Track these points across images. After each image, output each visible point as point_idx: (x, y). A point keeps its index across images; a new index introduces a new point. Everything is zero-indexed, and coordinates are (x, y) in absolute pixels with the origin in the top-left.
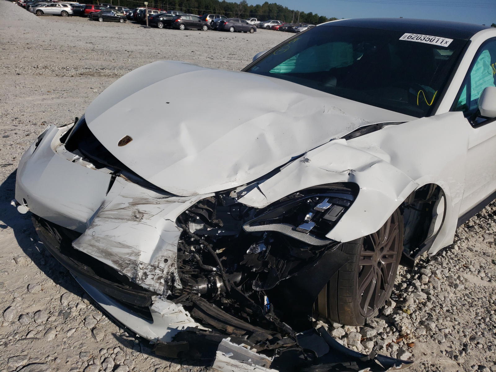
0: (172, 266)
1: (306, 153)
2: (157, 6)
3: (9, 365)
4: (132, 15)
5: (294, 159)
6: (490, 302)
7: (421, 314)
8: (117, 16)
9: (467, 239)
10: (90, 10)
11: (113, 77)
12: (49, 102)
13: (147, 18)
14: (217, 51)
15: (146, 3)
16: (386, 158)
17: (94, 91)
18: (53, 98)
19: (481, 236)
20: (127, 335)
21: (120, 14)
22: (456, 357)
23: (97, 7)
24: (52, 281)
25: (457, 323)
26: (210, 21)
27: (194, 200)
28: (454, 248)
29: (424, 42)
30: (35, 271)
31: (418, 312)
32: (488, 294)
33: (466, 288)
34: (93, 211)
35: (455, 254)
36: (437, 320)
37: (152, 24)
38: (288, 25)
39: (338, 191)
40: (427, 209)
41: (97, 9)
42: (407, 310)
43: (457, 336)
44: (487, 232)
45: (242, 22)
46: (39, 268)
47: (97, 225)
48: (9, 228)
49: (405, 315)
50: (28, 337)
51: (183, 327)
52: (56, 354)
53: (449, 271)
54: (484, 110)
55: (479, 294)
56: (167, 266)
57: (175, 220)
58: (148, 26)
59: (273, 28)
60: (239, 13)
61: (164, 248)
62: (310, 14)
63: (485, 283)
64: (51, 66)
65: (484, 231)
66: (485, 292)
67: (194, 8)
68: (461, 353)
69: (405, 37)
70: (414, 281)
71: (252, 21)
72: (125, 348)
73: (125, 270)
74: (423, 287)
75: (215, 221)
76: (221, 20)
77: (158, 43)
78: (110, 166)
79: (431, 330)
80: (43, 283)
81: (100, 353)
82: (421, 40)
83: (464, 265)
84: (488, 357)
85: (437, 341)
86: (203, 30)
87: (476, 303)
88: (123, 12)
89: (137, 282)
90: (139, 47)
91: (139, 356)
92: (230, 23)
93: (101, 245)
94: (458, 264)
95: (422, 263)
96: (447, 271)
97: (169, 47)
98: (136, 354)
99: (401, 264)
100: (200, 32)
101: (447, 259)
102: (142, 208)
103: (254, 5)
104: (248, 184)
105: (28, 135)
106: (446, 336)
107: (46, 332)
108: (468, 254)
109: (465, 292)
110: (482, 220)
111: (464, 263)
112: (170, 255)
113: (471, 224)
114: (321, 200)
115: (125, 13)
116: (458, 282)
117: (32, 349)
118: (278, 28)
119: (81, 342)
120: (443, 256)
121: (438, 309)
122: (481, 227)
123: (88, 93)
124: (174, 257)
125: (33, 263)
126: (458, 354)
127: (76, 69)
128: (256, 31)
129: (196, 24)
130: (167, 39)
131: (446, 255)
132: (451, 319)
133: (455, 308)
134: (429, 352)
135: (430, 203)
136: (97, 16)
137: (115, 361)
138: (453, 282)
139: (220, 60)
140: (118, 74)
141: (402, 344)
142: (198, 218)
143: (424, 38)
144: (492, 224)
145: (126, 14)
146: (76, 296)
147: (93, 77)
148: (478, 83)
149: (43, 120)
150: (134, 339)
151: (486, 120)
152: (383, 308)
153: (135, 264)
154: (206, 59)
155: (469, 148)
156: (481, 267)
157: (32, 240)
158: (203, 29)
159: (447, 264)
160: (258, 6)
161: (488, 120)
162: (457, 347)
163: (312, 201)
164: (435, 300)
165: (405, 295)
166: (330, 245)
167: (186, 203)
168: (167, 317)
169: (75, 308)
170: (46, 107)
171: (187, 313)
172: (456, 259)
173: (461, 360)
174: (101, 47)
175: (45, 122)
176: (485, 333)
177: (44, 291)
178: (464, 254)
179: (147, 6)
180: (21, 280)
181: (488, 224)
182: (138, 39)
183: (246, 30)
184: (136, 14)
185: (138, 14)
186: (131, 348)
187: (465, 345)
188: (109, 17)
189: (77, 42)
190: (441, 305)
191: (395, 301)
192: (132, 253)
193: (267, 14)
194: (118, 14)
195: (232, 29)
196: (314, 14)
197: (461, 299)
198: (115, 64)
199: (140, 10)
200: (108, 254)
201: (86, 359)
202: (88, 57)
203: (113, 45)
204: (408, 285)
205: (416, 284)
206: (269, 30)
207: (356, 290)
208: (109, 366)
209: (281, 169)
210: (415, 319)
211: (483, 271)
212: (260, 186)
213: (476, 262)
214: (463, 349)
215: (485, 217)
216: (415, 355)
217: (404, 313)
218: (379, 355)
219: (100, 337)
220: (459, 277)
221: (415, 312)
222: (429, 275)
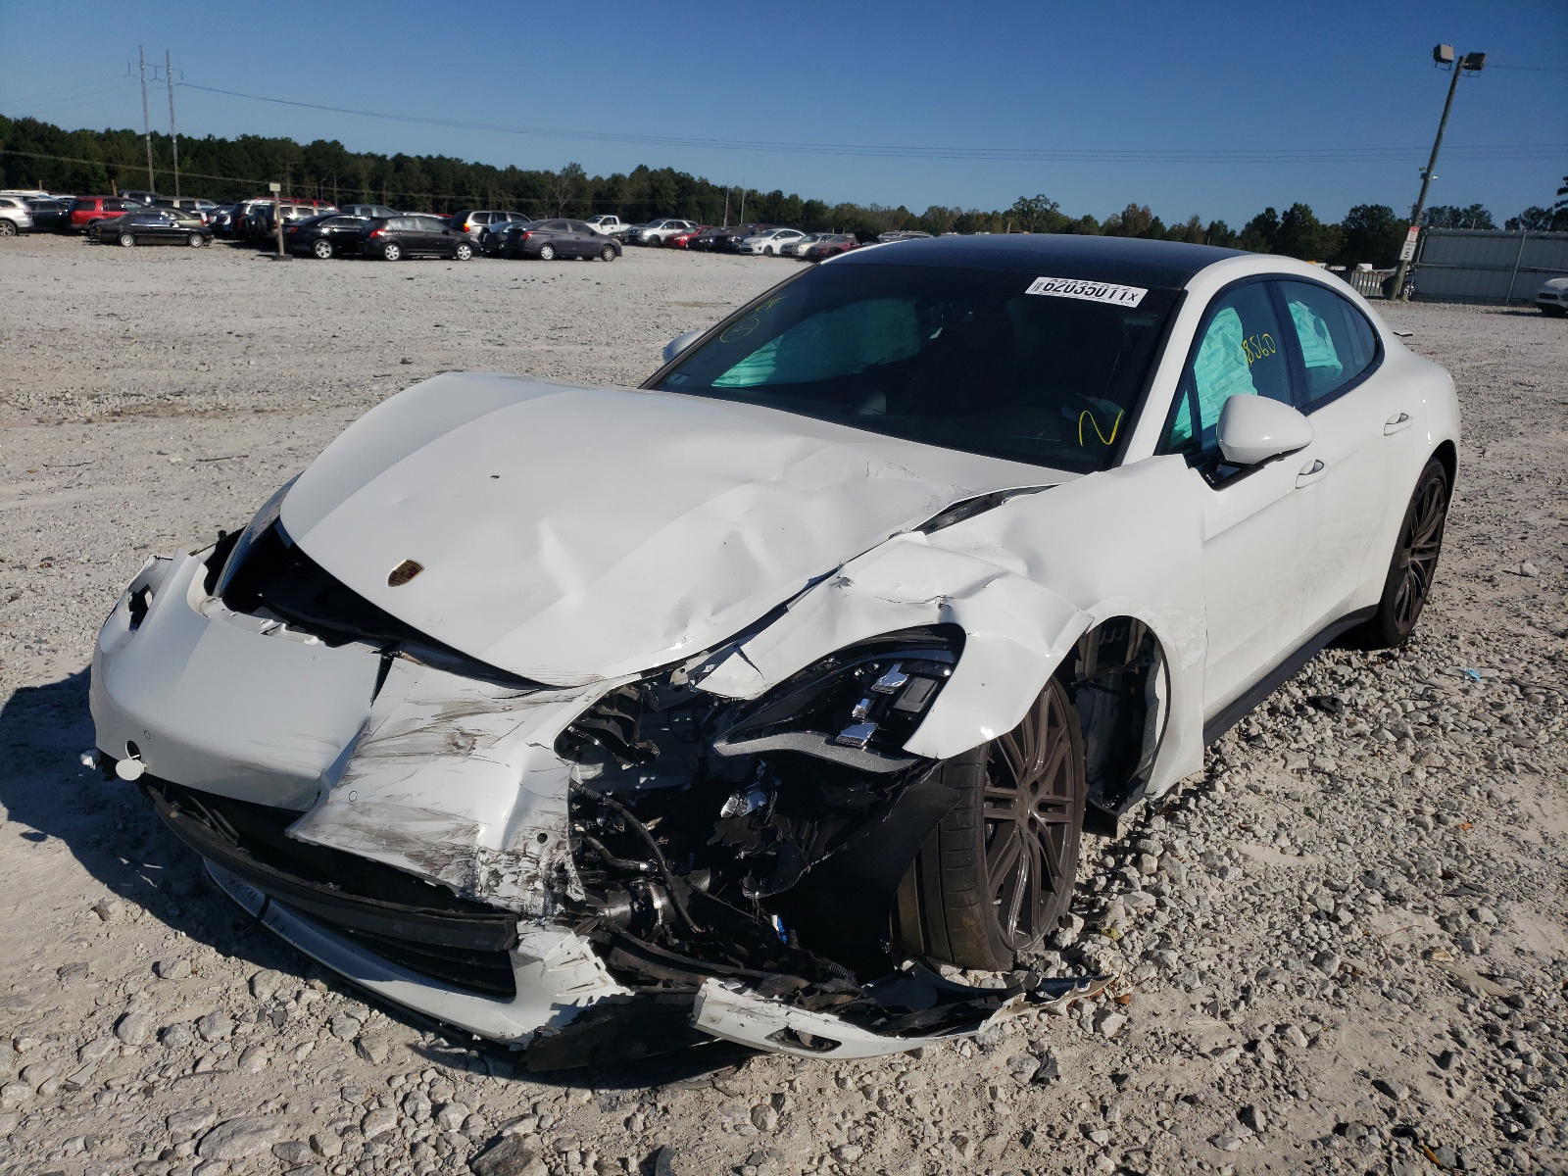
0: (558, 847)
1: (841, 566)
2: (300, 191)
3: (172, 1129)
4: (228, 221)
5: (814, 583)
6: (1301, 899)
7: (1143, 937)
8: (181, 226)
9: (1245, 765)
10: (88, 213)
11: (215, 417)
12: (45, 501)
13: (278, 231)
14: (514, 319)
15: (275, 187)
16: (1019, 567)
17: (173, 460)
18: (51, 490)
19: (1279, 758)
20: (446, 1044)
21: (189, 222)
22: (1225, 1015)
23: (114, 204)
24: (213, 949)
25: (1226, 947)
26: (479, 229)
27: (595, 693)
28: (1213, 789)
29: (1082, 296)
30: (159, 932)
31: (1136, 934)
32: (1296, 883)
33: (1246, 875)
34: (339, 747)
35: (1219, 802)
36: (1182, 945)
37: (297, 247)
38: (715, 232)
39: (917, 645)
40: (1133, 690)
41: (112, 209)
42: (1109, 931)
43: (1228, 974)
44: (1294, 746)
45: (578, 228)
46: (169, 925)
47: (357, 777)
48: (51, 838)
49: (1105, 940)
50: (200, 1069)
51: (591, 1000)
52: (283, 1097)
53: (1206, 840)
54: (1229, 447)
55: (1275, 884)
56: (546, 851)
57: (551, 745)
58: (282, 253)
59: (671, 243)
60: (562, 202)
61: (536, 808)
62: (777, 196)
63: (1291, 860)
64: (15, 396)
65: (1286, 745)
66: (1290, 879)
67: (420, 191)
68: (1236, 1005)
69: (1039, 286)
70: (1124, 870)
71: (604, 223)
72: (449, 1071)
73: (442, 872)
74: (1146, 881)
75: (640, 745)
76: (510, 227)
77: (325, 306)
78: (369, 635)
79: (1168, 966)
80: (194, 956)
81: (390, 1085)
82: (1076, 292)
83: (1239, 826)
84: (1298, 1007)
85: (1182, 987)
86: (458, 259)
87: (1269, 904)
88: (199, 215)
89: (478, 895)
90: (268, 321)
91: (487, 1082)
92: (538, 233)
93: (376, 821)
94: (1225, 825)
95: (1139, 829)
96: (1202, 841)
97: (362, 317)
98: (478, 1078)
99: (1087, 829)
100: (448, 264)
101: (1200, 815)
102: (468, 724)
103: (606, 176)
104: (710, 650)
105: (13, 598)
106: (1202, 975)
107: (241, 1056)
108: (1251, 799)
109: (1244, 885)
110: (1279, 719)
111: (1241, 821)
112: (552, 824)
113: (1254, 731)
114: (885, 667)
115: (205, 218)
116: (1227, 862)
117: (219, 1094)
118: (685, 242)
119: (335, 1068)
120: (1189, 810)
121: (1182, 925)
122: (1279, 737)
123: (156, 467)
124: (562, 825)
125: (148, 913)
126: (1230, 1008)
127: (96, 400)
128: (620, 255)
129: (435, 240)
130: (351, 290)
131: (1197, 806)
132: (1214, 941)
133: (1222, 918)
134: (1165, 1009)
135: (1137, 671)
136: (116, 231)
137: (433, 1098)
138: (1215, 865)
139: (525, 348)
140: (230, 407)
141: (1103, 999)
142: (597, 743)
143: (1083, 289)
144: (1304, 728)
145: (207, 222)
146: (289, 976)
147: (155, 420)
148: (1217, 387)
149: (41, 555)
150: (464, 1050)
151: (1237, 469)
152: (1055, 933)
153: (468, 856)
154: (485, 348)
155: (1207, 537)
156: (1280, 825)
157: (125, 862)
158: (456, 255)
159: (1201, 826)
160: (616, 179)
161: (1244, 469)
162: (1227, 994)
163: (867, 672)
164: (1175, 905)
165: (1104, 900)
166: (916, 772)
167: (576, 701)
168: (553, 975)
169: (294, 1002)
170: (38, 515)
171: (599, 960)
172: (1222, 813)
173: (1236, 1019)
174: (147, 326)
175: (51, 558)
176: (1290, 960)
177: (200, 973)
178: (1241, 800)
179: (277, 195)
180: (130, 956)
181: (1294, 728)
182: (259, 294)
183: (591, 252)
184: (243, 218)
185: (249, 219)
186: (462, 1069)
187: (1246, 990)
188: (152, 231)
189: (67, 316)
190: (1189, 914)
191: (1082, 916)
192: (457, 830)
193: (646, 200)
194: (181, 222)
195: (547, 252)
196: (786, 195)
197: (1235, 898)
198: (212, 378)
199: (255, 208)
200: (395, 840)
201: (358, 1100)
202: (121, 359)
203: (186, 319)
204: (1108, 880)
205: (1128, 875)
206: (660, 250)
207: (984, 876)
208: (421, 1106)
209: (788, 606)
210: (1130, 947)
211: (1284, 834)
212: (743, 648)
213: (1267, 815)
214: (1242, 998)
215: (1287, 713)
216: (1134, 1019)
217: (1103, 937)
218: (1045, 980)
219: (379, 1054)
220: (1229, 853)
221: (1129, 934)
222: (1159, 853)
